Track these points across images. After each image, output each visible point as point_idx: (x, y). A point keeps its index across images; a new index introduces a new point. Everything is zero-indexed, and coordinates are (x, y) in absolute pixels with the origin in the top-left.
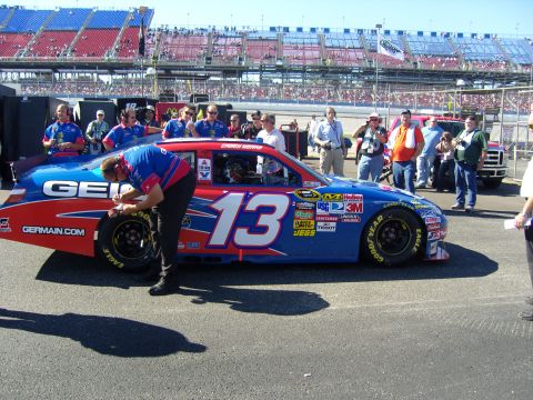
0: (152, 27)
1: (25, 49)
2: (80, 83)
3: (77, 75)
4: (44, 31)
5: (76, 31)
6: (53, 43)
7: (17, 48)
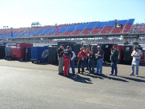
0: (134, 24)
1: (100, 32)
2: (113, 40)
3: (113, 38)
4: (105, 27)
5: (113, 26)
6: (107, 30)
7: (98, 31)
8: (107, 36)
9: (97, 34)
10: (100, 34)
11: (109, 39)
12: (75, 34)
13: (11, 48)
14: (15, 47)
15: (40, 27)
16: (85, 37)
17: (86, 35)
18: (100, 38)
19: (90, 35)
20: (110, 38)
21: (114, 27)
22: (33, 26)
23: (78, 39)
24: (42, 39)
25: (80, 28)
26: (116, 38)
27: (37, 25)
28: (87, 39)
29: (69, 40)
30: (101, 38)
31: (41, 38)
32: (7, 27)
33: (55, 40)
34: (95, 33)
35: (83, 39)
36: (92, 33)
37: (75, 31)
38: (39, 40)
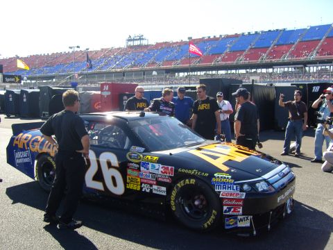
1: (288, 54)
2: (320, 73)
3: (319, 68)
4: (299, 42)
5: (320, 40)
6: (304, 49)
7: (283, 53)
8: (306, 64)
9: (281, 60)
10: (287, 59)
11: (310, 70)
12: (227, 60)
13: (89, 96)
14: (99, 92)
15: (146, 46)
16: (252, 67)
17: (254, 62)
18: (286, 69)
19: (264, 62)
20: (311, 68)
21: (322, 41)
22: (131, 43)
23: (234, 71)
24: (155, 73)
25: (240, 46)
26: (328, 67)
27: (139, 41)
28: (255, 72)
29: (212, 75)
30: (290, 70)
31: (152, 70)
32: (78, 47)
33: (181, 74)
34: (274, 58)
35: (247, 72)
36: (267, 56)
37: (227, 54)
38: (144, 74)
